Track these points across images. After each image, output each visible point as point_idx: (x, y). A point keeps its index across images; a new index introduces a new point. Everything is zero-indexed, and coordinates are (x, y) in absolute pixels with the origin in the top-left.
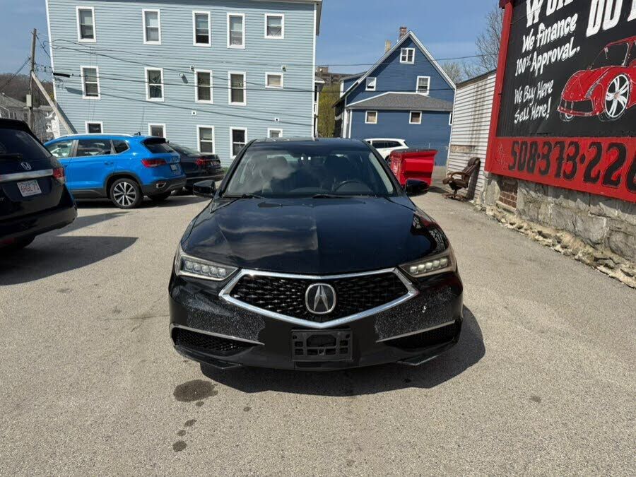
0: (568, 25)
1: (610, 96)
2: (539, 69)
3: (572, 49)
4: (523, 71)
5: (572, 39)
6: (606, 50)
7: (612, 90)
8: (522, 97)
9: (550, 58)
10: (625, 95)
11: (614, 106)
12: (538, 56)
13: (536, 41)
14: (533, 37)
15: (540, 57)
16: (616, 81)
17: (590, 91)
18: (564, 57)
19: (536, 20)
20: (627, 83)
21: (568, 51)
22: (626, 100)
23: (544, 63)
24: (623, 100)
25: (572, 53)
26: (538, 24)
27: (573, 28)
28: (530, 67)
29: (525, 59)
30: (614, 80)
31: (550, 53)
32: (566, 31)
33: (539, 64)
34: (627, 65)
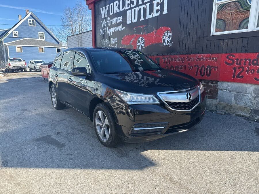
0: (119, 19)
1: (138, 44)
2: (110, 33)
3: (122, 28)
4: (104, 34)
5: (122, 24)
6: (135, 29)
7: (139, 42)
8: (105, 43)
9: (114, 30)
10: (143, 43)
11: (140, 47)
12: (109, 29)
13: (107, 23)
14: (106, 22)
15: (110, 29)
16: (140, 39)
17: (131, 42)
18: (120, 30)
19: (106, 16)
20: (143, 40)
21: (121, 28)
22: (144, 45)
23: (112, 31)
24: (143, 45)
25: (123, 29)
26: (107, 17)
27: (121, 21)
28: (106, 32)
29: (103, 30)
30: (139, 39)
31: (114, 28)
32: (119, 21)
33: (110, 32)
34: (142, 34)
